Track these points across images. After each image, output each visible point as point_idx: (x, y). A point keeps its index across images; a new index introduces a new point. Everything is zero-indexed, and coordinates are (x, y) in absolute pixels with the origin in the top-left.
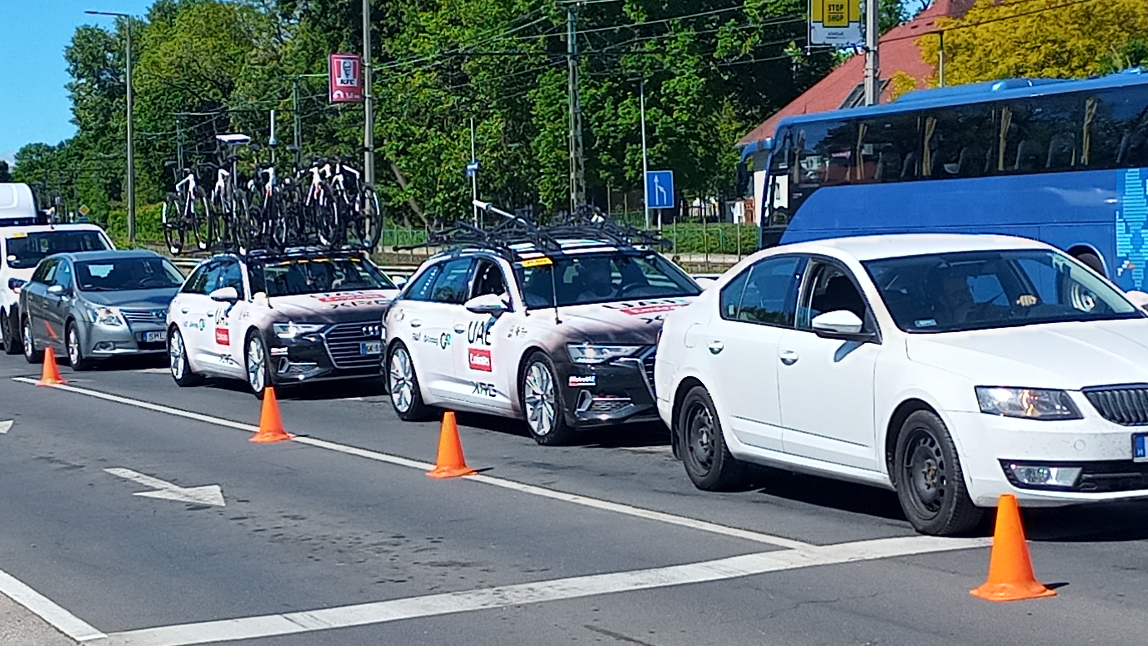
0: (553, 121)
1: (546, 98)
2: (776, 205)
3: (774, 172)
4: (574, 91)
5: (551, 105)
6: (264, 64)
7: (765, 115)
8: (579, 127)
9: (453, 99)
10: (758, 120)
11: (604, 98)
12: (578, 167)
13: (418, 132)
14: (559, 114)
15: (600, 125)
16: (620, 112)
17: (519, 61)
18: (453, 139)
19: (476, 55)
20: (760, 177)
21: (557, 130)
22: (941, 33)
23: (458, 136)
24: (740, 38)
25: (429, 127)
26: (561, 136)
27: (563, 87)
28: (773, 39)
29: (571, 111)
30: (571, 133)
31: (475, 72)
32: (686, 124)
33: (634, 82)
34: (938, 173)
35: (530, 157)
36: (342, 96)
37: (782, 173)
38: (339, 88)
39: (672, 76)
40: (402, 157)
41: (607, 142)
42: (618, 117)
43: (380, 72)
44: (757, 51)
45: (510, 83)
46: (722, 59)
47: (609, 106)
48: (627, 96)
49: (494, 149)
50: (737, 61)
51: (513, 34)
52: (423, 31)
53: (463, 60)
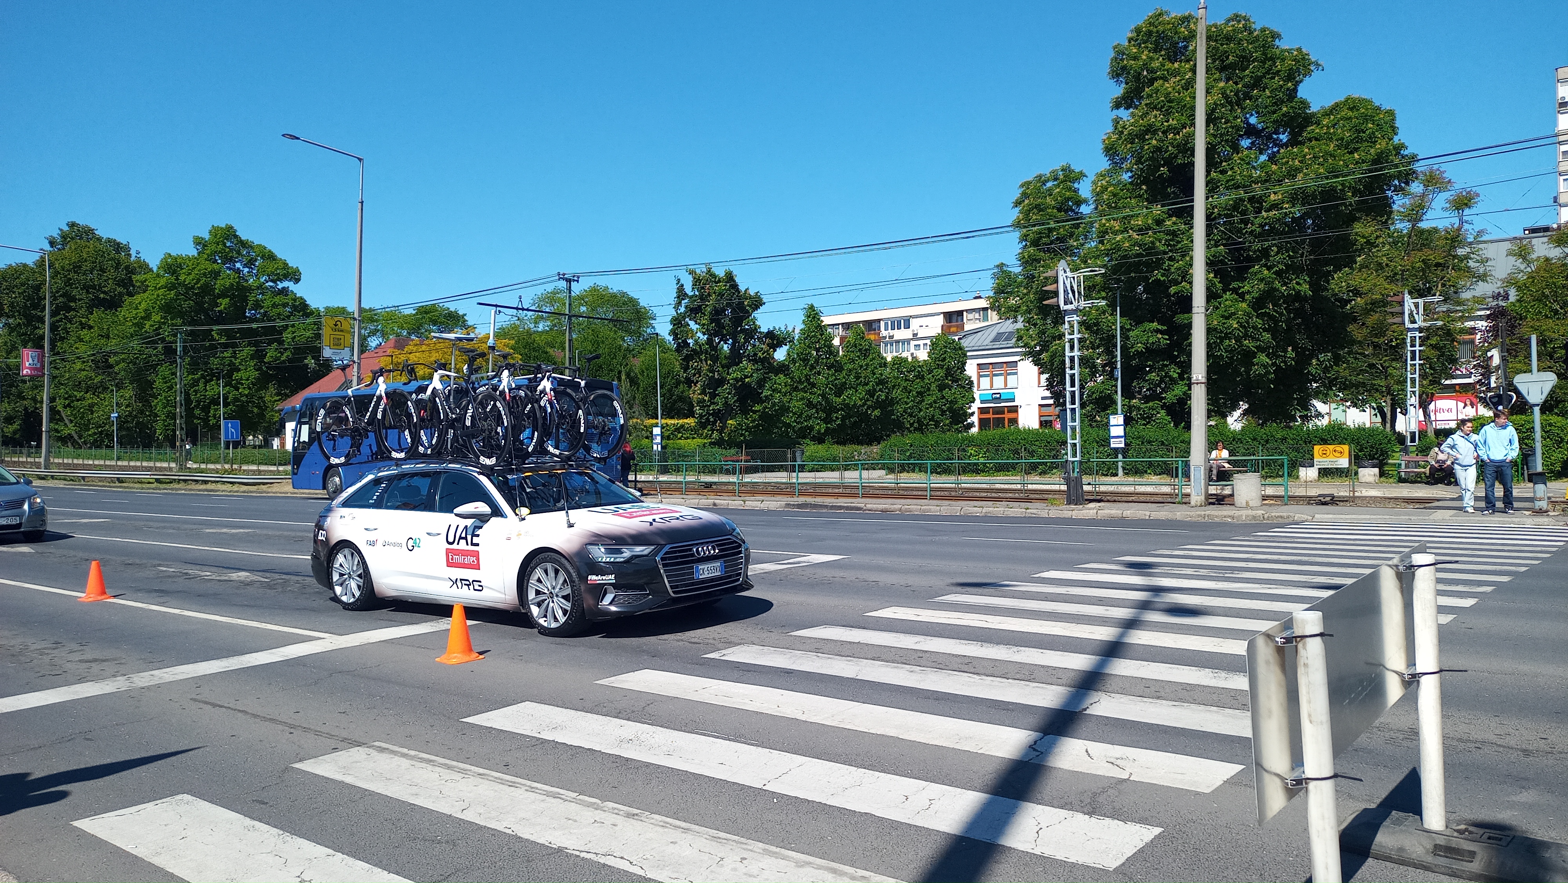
0: (167, 392)
1: (163, 379)
2: (301, 440)
3: (300, 423)
4: (180, 376)
5: (166, 383)
7: (294, 392)
8: (183, 394)
9: (100, 377)
10: (287, 396)
11: (199, 380)
12: (182, 417)
13: (79, 395)
14: (170, 388)
15: (196, 395)
16: (208, 388)
17: (146, 358)
18: (101, 400)
19: (116, 354)
20: (290, 426)
21: (169, 397)
23: (105, 398)
24: (280, 352)
25: (86, 393)
26: (171, 400)
27: (174, 374)
28: (298, 354)
29: (178, 386)
30: (178, 398)
31: (118, 363)
32: (247, 396)
33: (217, 373)
35: (151, 411)
36: (29, 372)
37: (305, 423)
38: (27, 368)
39: (239, 370)
40: (68, 409)
41: (199, 404)
42: (207, 391)
43: (55, 361)
44: (290, 360)
45: (140, 370)
46: (269, 363)
47: (201, 385)
48: (213, 380)
49: (127, 406)
50: (278, 364)
51: (143, 343)
52: (81, 340)
53: (110, 357)
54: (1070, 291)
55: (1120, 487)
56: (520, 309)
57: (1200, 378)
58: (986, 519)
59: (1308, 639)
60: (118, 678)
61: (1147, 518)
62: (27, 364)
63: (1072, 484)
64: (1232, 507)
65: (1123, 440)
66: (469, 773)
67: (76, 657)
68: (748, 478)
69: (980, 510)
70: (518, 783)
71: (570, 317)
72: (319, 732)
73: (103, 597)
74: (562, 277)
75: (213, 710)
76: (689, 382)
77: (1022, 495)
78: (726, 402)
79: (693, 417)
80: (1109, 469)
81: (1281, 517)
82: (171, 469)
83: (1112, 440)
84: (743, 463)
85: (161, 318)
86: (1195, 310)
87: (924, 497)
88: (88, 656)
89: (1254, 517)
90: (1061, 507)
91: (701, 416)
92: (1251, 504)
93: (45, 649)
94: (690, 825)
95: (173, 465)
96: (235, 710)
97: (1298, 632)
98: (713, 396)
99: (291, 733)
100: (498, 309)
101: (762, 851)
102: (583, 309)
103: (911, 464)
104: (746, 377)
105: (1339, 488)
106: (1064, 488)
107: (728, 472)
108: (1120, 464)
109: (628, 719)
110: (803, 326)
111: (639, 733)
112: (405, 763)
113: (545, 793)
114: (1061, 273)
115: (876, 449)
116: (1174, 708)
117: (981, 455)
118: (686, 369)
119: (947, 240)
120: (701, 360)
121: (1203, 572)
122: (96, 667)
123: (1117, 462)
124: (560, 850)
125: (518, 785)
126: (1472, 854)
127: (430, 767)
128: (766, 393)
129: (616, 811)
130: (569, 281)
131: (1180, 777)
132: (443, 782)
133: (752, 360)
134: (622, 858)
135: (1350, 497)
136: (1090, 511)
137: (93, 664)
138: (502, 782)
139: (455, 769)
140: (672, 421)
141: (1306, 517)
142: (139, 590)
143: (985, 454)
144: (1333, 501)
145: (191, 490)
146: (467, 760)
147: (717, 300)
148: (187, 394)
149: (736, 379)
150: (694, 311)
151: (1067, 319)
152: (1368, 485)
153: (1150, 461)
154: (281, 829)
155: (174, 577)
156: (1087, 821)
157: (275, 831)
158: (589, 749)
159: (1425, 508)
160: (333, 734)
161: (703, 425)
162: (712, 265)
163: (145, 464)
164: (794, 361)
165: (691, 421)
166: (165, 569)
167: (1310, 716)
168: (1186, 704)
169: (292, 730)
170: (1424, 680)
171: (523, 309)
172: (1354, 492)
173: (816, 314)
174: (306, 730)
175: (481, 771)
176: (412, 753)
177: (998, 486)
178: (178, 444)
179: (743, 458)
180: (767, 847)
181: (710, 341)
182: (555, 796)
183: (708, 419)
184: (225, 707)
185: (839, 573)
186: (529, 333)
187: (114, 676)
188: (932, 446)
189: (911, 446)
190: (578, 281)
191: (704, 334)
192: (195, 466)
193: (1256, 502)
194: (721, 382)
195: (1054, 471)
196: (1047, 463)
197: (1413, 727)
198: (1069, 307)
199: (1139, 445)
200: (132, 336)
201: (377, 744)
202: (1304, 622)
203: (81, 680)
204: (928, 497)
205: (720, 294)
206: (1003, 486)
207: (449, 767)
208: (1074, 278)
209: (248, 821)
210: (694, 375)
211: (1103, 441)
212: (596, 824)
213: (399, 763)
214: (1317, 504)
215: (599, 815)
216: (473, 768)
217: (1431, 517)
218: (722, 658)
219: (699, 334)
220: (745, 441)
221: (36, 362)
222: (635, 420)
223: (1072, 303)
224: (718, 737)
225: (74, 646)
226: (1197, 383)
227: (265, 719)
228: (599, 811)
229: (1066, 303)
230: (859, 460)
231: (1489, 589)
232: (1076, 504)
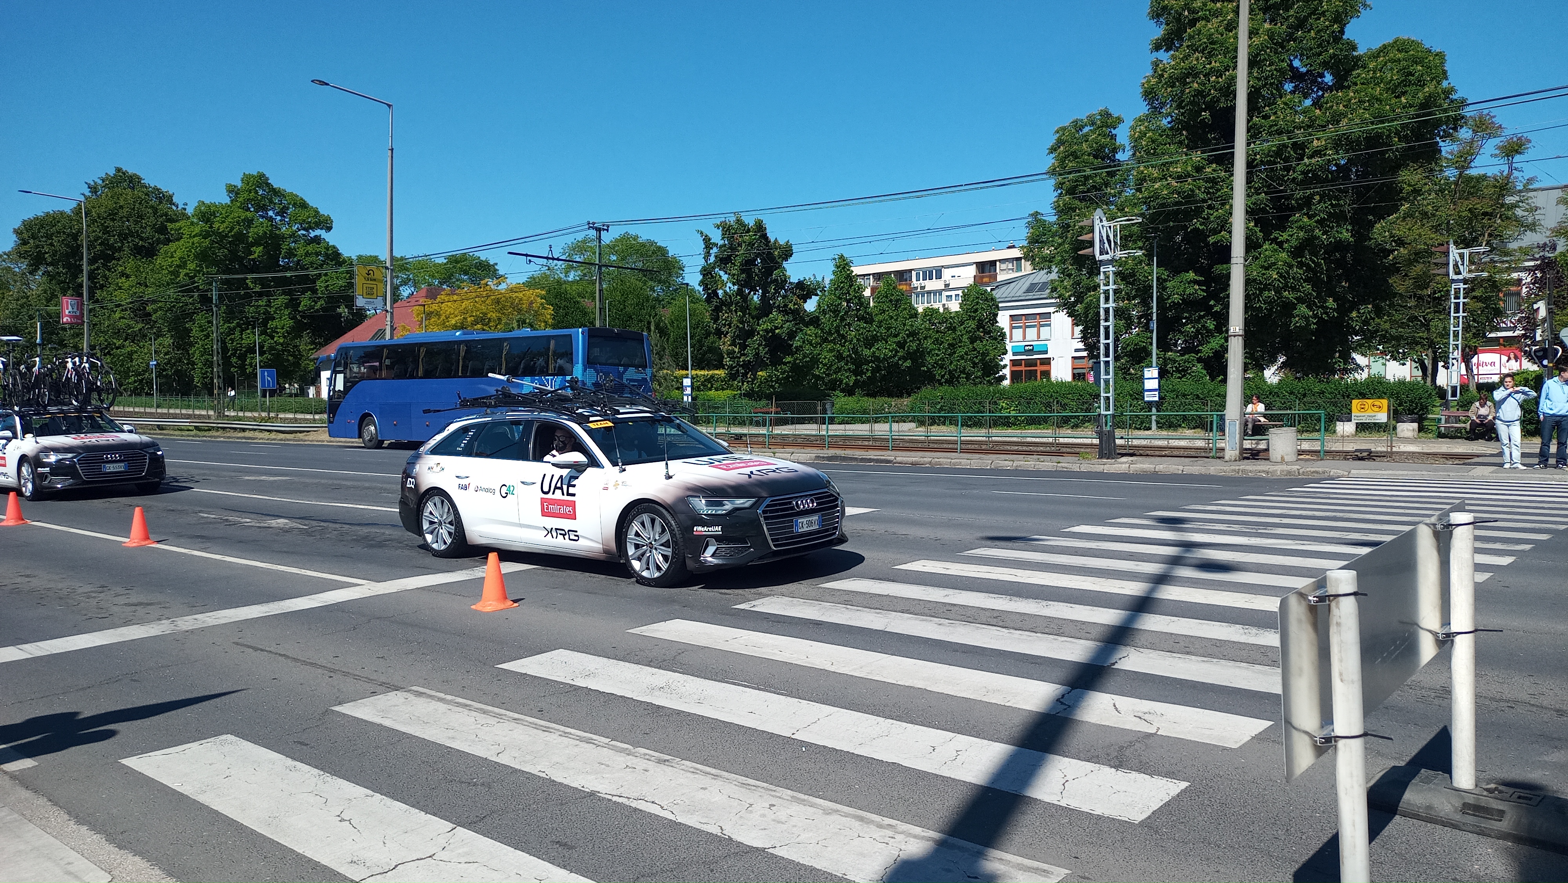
0: (203, 340)
1: (200, 327)
2: (337, 389)
3: (335, 372)
4: (217, 324)
5: (202, 331)
6: (18, 300)
7: (328, 341)
8: (219, 344)
9: (140, 326)
10: (322, 345)
11: (235, 329)
12: (219, 365)
13: (118, 343)
14: (207, 336)
15: (232, 343)
16: (244, 336)
17: (182, 306)
18: (140, 348)
19: (154, 302)
20: (325, 375)
21: (206, 345)
22: (424, 305)
23: (144, 345)
24: (313, 301)
25: (126, 340)
26: (208, 349)
27: (210, 322)
28: (331, 303)
29: (215, 335)
30: (215, 347)
31: (155, 311)
32: (282, 345)
33: (251, 321)
34: (428, 375)
35: (188, 359)
36: (69, 320)
37: (340, 372)
38: (67, 316)
39: (274, 319)
41: (235, 353)
42: (243, 339)
43: (94, 308)
44: (323, 309)
45: (177, 318)
46: (303, 312)
47: (237, 333)
48: (248, 329)
49: (166, 354)
50: (312, 312)
51: (179, 292)
52: (120, 288)
53: (147, 304)
54: (1106, 241)
55: (1153, 441)
56: (550, 258)
57: (1237, 330)
58: (1016, 472)
59: (1341, 598)
60: (163, 622)
61: (1180, 472)
62: (67, 312)
63: (1104, 439)
64: (1267, 462)
65: (1157, 393)
66: (504, 717)
67: (122, 600)
68: (778, 430)
69: (1010, 463)
70: (552, 728)
71: (600, 267)
72: (359, 676)
73: (147, 542)
74: (591, 226)
75: (254, 653)
76: (719, 333)
77: (1053, 448)
78: (757, 354)
79: (724, 368)
80: (1142, 423)
81: (1317, 472)
82: (209, 417)
83: (1146, 393)
84: (773, 415)
85: (196, 267)
86: (1233, 261)
87: (954, 451)
88: (134, 599)
89: (1289, 473)
90: (1093, 461)
91: (731, 368)
92: (1287, 459)
93: (92, 592)
94: (719, 771)
95: (211, 413)
96: (276, 654)
97: (1331, 591)
98: (743, 347)
99: (331, 677)
100: (529, 258)
101: (790, 799)
102: (614, 258)
103: (942, 417)
104: (777, 328)
105: (1377, 443)
106: (1096, 441)
107: (758, 424)
108: (1154, 418)
109: (660, 668)
110: (833, 277)
111: (671, 681)
112: (442, 707)
113: (578, 738)
114: (1097, 222)
115: (906, 401)
116: (1203, 664)
117: (1012, 408)
118: (716, 319)
119: (981, 188)
120: (731, 311)
121: (1236, 528)
122: (141, 611)
123: (1151, 415)
124: (592, 794)
125: (552, 730)
126: (1501, 813)
127: (466, 712)
128: (797, 343)
129: (647, 757)
130: (599, 230)
131: (1208, 732)
132: (479, 726)
133: (782, 311)
134: (653, 802)
135: (1387, 452)
136: (1123, 465)
137: (138, 608)
138: (536, 727)
139: (491, 714)
140: (702, 372)
141: (1341, 472)
142: (181, 536)
143: (1017, 407)
144: (1370, 456)
145: (229, 437)
146: (502, 705)
147: (747, 250)
148: (224, 342)
149: (766, 331)
150: (724, 261)
151: (1102, 269)
152: (1406, 440)
153: (1184, 415)
154: (322, 769)
155: (215, 523)
156: (1113, 774)
157: (316, 771)
158: (621, 697)
159: (1463, 464)
160: (371, 678)
161: (733, 377)
162: (742, 214)
163: (184, 411)
164: (824, 312)
165: (721, 373)
166: (206, 515)
167: (1341, 674)
168: (1215, 660)
169: (332, 674)
170: (1458, 639)
171: (553, 259)
172: (1392, 447)
173: (846, 264)
174: (346, 674)
175: (516, 716)
176: (449, 697)
177: (1029, 440)
178: (215, 392)
179: (773, 410)
180: (795, 794)
181: (740, 292)
182: (589, 741)
183: (738, 370)
184: (266, 651)
185: (869, 526)
186: (559, 282)
187: (159, 619)
188: (963, 398)
189: (942, 398)
190: (607, 230)
191: (734, 284)
192: (233, 414)
193: (1291, 457)
194: (751, 333)
195: (1087, 424)
196: (1079, 416)
197: (1446, 685)
198: (1105, 257)
199: (1173, 398)
200: (168, 284)
201: (414, 688)
202: (1337, 580)
203: (127, 623)
204: (959, 451)
205: (750, 243)
206: (1034, 440)
207: (485, 712)
208: (1110, 227)
209: (290, 762)
210: (725, 325)
211: (1137, 394)
212: (628, 770)
213: (436, 707)
214: (1354, 459)
215: (631, 760)
216: (508, 713)
217: (1470, 474)
218: (752, 609)
219: (729, 285)
220: (775, 393)
221: (75, 310)
222: (665, 371)
223: (1107, 253)
224: (748, 687)
225: (119, 590)
226: (1235, 336)
227: (305, 663)
228: (631, 757)
229: (1101, 253)
230: (890, 413)
231: (1527, 547)
232: (1108, 458)
